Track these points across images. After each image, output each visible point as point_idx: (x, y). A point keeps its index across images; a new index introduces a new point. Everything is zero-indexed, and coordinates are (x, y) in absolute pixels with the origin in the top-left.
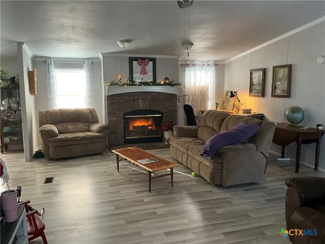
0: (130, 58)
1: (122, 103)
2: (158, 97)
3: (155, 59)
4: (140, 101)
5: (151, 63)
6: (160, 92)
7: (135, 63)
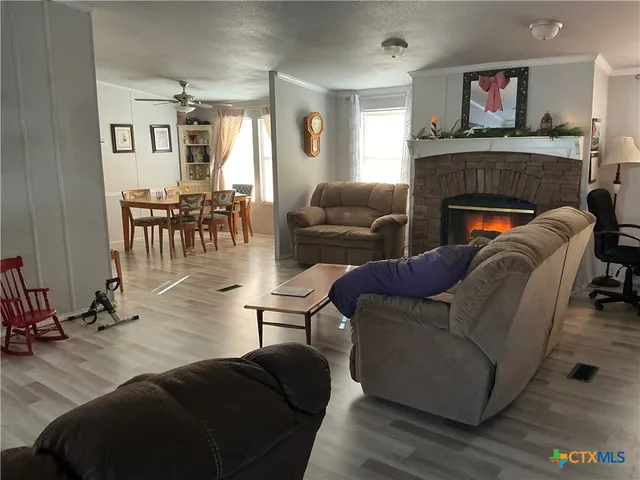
0: (465, 74)
1: (442, 176)
2: (524, 165)
3: (527, 69)
4: (480, 173)
5: (514, 81)
6: (530, 154)
7: (475, 84)
